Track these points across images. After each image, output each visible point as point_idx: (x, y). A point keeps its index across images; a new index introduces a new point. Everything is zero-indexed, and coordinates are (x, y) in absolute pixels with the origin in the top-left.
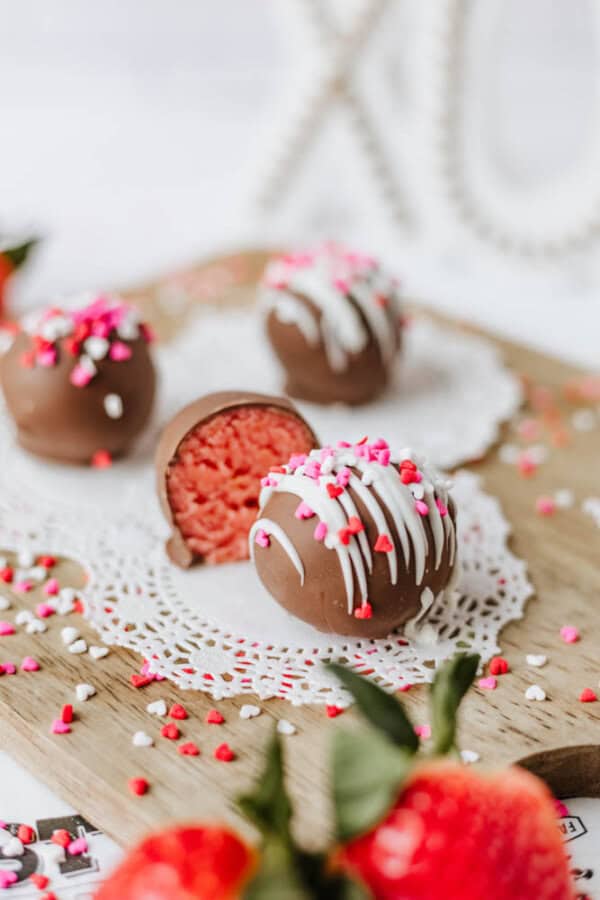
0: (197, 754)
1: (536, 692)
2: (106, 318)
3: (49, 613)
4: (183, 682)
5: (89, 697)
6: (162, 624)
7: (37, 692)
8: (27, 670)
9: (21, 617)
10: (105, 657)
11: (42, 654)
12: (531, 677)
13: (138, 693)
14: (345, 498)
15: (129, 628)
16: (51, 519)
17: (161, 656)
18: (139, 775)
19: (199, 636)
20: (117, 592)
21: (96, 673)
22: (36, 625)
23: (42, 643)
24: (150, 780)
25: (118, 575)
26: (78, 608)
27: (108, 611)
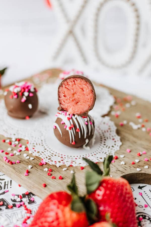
0: (55, 178)
1: (123, 163)
2: (28, 87)
3: (20, 151)
4: (50, 163)
5: (31, 168)
6: (45, 151)
7: (20, 167)
8: (17, 163)
9: (15, 152)
10: (33, 159)
11: (20, 159)
12: (121, 160)
13: (41, 167)
14: (71, 120)
15: (38, 152)
16: (18, 131)
17: (45, 158)
18: (44, 183)
19: (53, 154)
20: (35, 145)
21: (32, 163)
22: (18, 153)
23: (20, 157)
24: (46, 184)
25: (35, 141)
26: (27, 149)
27: (34, 149)
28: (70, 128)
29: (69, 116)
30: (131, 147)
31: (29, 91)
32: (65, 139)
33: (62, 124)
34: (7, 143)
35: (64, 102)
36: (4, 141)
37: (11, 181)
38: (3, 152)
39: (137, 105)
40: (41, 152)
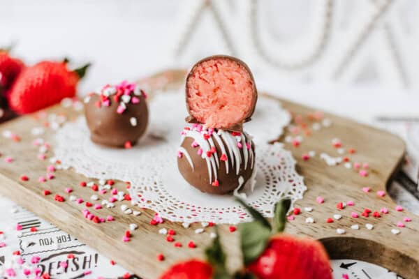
0: (181, 246)
1: (310, 220)
2: (129, 87)
3: (115, 201)
4: (172, 219)
5: (136, 229)
6: (161, 201)
7: (114, 228)
8: (109, 220)
9: (103, 202)
10: (139, 215)
11: (114, 215)
12: (307, 215)
13: (155, 227)
14: (210, 140)
15: (149, 202)
16: (109, 167)
17: (162, 211)
18: (158, 254)
19: (176, 205)
20: (143, 189)
21: (137, 220)
22: (110, 205)
23: (113, 211)
24: (164, 255)
25: (142, 184)
26: (127, 198)
27: (140, 196)
28: (210, 154)
29: (206, 133)
30: (324, 193)
31: (132, 94)
32: (200, 177)
33: (193, 148)
34: (90, 187)
35: (197, 105)
36: (85, 185)
37: (96, 255)
38: (81, 202)
39: (332, 126)
40: (153, 202)
